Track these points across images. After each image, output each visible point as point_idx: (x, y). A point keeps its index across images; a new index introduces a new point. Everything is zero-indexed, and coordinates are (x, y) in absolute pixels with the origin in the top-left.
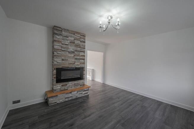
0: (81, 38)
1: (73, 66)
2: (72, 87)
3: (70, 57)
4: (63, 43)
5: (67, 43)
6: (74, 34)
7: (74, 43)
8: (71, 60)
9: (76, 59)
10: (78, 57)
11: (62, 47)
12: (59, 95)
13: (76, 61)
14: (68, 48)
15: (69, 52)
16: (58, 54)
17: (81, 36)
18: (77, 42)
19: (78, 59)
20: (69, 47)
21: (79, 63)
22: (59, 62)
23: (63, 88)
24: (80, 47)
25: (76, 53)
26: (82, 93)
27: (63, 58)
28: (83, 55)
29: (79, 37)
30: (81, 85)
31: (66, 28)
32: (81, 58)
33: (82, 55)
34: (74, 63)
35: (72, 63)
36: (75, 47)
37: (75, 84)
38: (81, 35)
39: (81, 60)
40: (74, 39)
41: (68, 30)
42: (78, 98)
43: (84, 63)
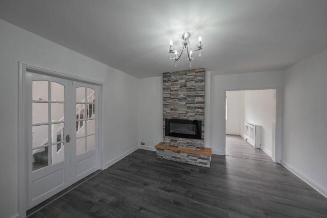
0: (196, 76)
1: (185, 118)
2: (183, 146)
3: (181, 105)
4: (172, 89)
5: (177, 89)
6: (186, 74)
7: (186, 86)
8: (182, 110)
9: (189, 108)
10: (193, 105)
11: (171, 94)
12: (165, 150)
13: (189, 110)
14: (178, 95)
15: (180, 100)
16: (167, 102)
17: (195, 74)
18: (189, 84)
19: (192, 108)
20: (180, 93)
21: (193, 114)
22: (168, 112)
23: (172, 143)
24: (195, 90)
25: (189, 99)
26: (196, 160)
27: (172, 107)
28: (200, 101)
29: (193, 75)
30: (197, 148)
31: (174, 71)
32: (197, 105)
33: (198, 101)
34: (186, 114)
35: (182, 114)
36: (187, 91)
37: (187, 143)
38: (196, 72)
39: (196, 109)
40: (186, 81)
41: (177, 72)
42: (189, 164)
43: (203, 114)
